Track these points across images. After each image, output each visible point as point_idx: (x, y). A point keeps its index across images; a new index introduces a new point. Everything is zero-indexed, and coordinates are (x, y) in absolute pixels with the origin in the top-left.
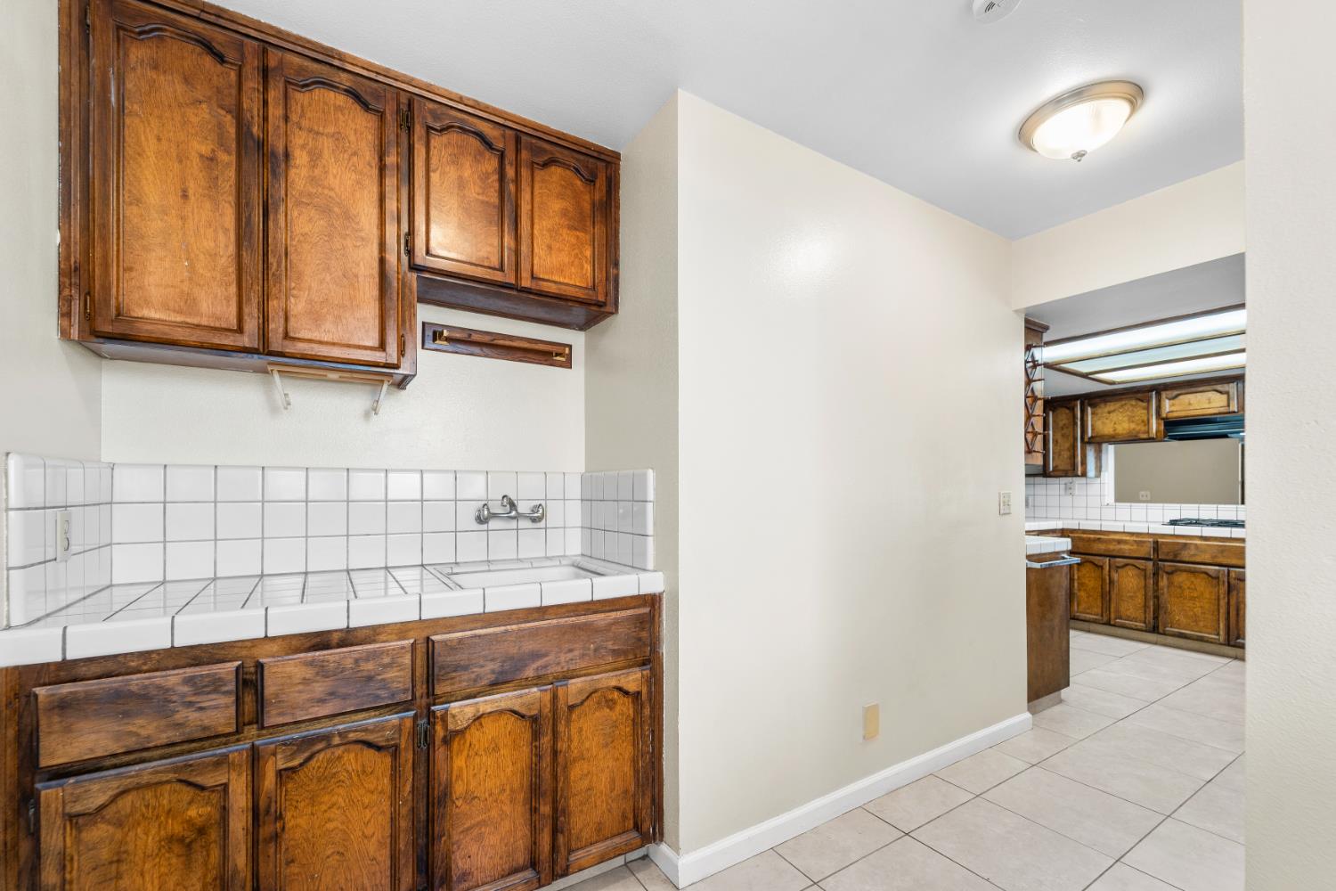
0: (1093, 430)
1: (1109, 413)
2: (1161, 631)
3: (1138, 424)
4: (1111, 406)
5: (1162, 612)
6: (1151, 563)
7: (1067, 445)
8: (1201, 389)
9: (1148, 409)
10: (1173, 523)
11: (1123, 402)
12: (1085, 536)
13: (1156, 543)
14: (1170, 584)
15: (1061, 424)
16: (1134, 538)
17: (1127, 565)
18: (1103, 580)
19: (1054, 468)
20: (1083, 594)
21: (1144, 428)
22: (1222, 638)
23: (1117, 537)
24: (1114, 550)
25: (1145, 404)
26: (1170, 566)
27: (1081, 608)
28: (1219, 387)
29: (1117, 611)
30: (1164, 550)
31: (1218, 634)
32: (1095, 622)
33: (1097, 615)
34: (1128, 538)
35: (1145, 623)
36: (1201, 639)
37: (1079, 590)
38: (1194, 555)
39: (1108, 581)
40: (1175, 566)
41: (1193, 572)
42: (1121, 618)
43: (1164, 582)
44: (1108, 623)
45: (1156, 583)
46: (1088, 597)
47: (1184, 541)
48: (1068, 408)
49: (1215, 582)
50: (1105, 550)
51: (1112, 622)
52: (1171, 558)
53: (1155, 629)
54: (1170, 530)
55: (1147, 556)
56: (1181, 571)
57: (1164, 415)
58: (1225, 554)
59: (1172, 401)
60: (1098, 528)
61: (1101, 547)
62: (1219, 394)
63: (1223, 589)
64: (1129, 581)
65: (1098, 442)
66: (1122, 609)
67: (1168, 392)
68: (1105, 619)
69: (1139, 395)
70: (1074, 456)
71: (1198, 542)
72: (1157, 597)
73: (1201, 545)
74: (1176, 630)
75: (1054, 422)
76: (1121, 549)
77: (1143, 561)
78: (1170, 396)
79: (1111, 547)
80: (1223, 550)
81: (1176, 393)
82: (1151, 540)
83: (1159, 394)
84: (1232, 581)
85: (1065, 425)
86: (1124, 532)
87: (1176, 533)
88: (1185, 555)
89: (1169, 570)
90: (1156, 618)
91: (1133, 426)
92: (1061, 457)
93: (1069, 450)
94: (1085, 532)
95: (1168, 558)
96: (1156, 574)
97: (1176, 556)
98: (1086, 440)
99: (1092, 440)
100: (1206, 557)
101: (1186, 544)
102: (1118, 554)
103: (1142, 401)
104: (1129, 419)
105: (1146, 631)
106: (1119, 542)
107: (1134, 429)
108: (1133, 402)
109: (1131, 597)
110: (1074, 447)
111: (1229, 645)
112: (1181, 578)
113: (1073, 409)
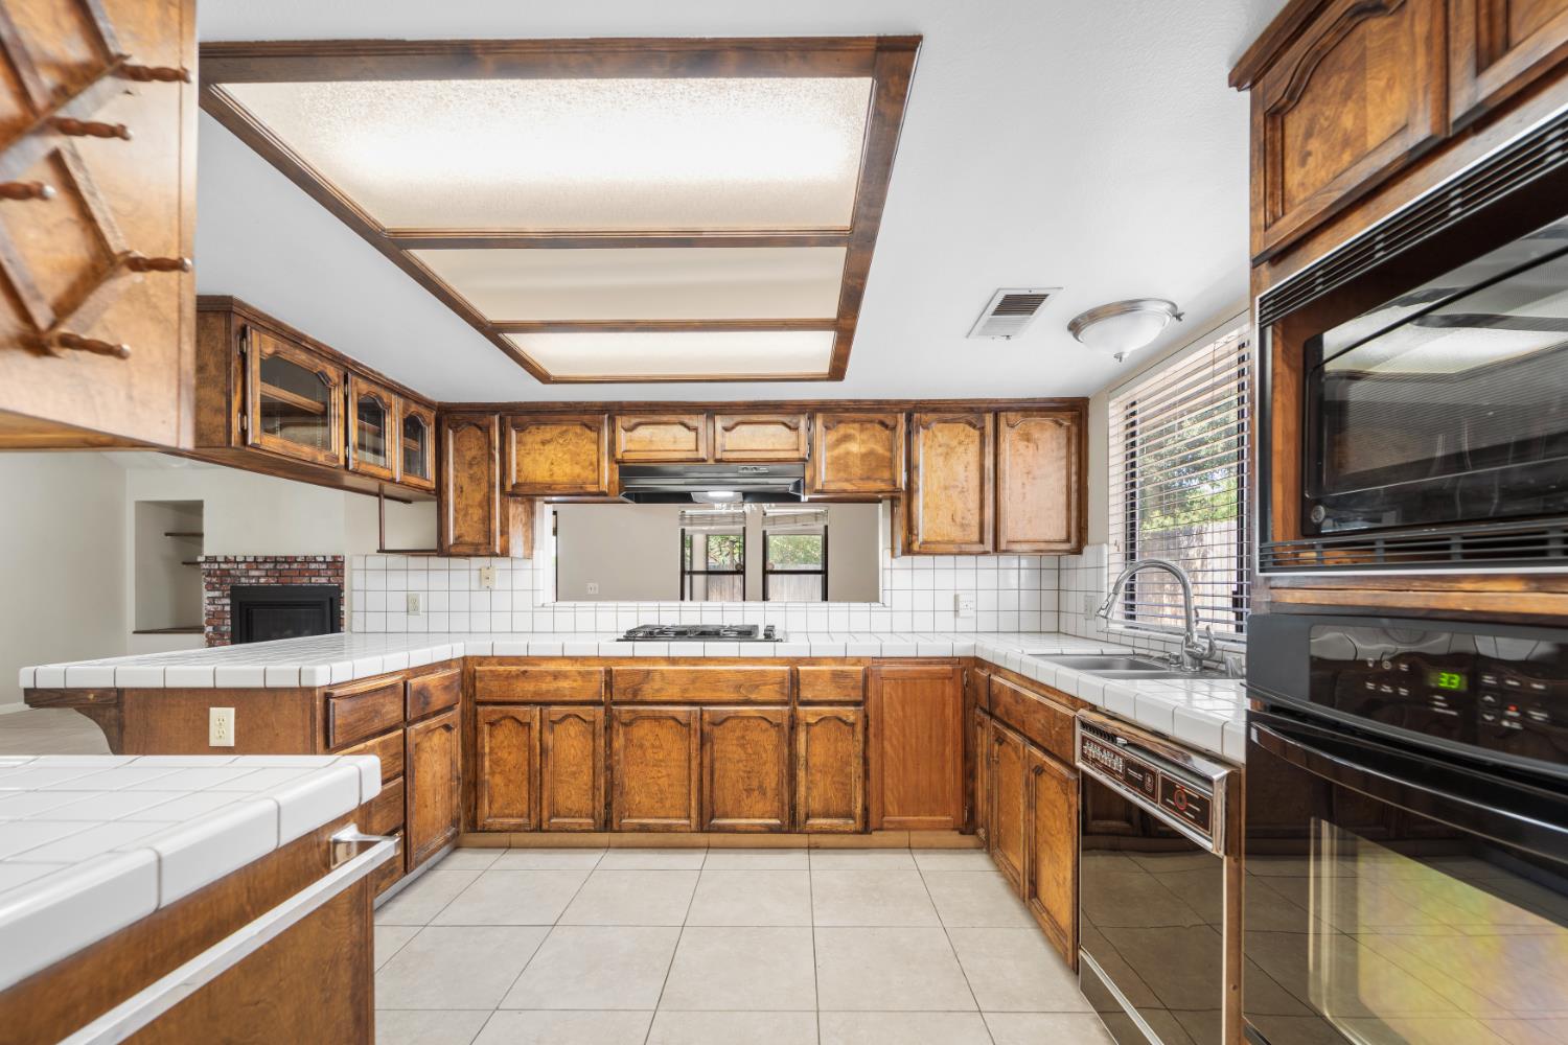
0: (519, 471)
1: (544, 443)
2: (615, 827)
3: (583, 468)
4: (548, 432)
5: (616, 794)
6: (601, 709)
7: (478, 497)
8: (665, 418)
9: (598, 443)
10: (631, 636)
11: (564, 428)
12: (501, 668)
13: (609, 673)
14: (628, 741)
15: (469, 455)
16: (578, 667)
17: (567, 716)
18: (531, 749)
19: (457, 538)
20: (498, 780)
21: (592, 476)
22: (694, 823)
23: (552, 667)
24: (548, 691)
25: (594, 435)
26: (628, 711)
27: (496, 806)
28: (686, 419)
29: (553, 803)
30: (620, 683)
31: (689, 817)
32: (518, 829)
33: (521, 817)
34: (569, 668)
35: (593, 817)
36: (668, 829)
37: (492, 773)
38: (658, 691)
39: (538, 751)
40: (634, 711)
41: (657, 719)
42: (557, 815)
43: (619, 742)
44: (539, 829)
45: (609, 744)
46: (507, 785)
47: (646, 667)
48: (480, 428)
49: (685, 730)
50: (536, 693)
51: (545, 826)
52: (629, 697)
53: (607, 826)
54: (626, 649)
55: (596, 698)
56: (643, 718)
57: (619, 456)
58: (697, 685)
59: (629, 434)
60: (522, 653)
61: (525, 689)
62: (685, 430)
63: (695, 741)
64: (571, 745)
65: (527, 494)
66: (560, 799)
67: (624, 418)
68: (534, 822)
69: (586, 418)
70: (488, 518)
71: (664, 667)
72: (609, 768)
73: (667, 671)
74: (636, 821)
75: (456, 450)
76: (558, 689)
77: (591, 708)
78: (626, 425)
79: (544, 687)
80: (696, 678)
81: (635, 420)
82: (602, 668)
83: (612, 421)
84: (707, 728)
85: (474, 458)
86: (563, 657)
87: (637, 654)
88: (648, 693)
89: (625, 718)
90: (608, 805)
91: (577, 470)
92: (469, 518)
93: (480, 505)
94: (502, 660)
95: (624, 698)
96: (608, 728)
97: (635, 693)
98: (508, 488)
99: (517, 491)
100: (673, 693)
101: (648, 672)
102: (553, 699)
103: (590, 428)
104: (572, 460)
105: (595, 831)
106: (556, 676)
107: (579, 476)
108: (578, 429)
109: (574, 774)
110: (488, 502)
111: (702, 831)
112: (642, 731)
113: (486, 430)
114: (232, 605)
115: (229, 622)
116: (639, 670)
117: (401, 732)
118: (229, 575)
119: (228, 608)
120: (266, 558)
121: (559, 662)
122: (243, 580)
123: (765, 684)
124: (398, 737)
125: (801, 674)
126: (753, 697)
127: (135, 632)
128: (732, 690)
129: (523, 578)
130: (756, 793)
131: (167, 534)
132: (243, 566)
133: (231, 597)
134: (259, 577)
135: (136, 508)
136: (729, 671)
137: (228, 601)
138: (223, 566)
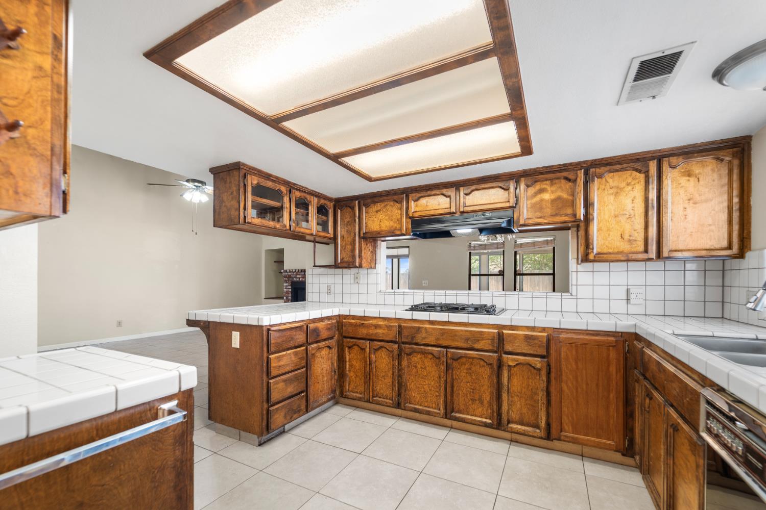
0: (366, 229)
1: (377, 212)
2: (403, 407)
3: (394, 222)
4: (378, 206)
5: (403, 391)
6: (397, 346)
7: (350, 240)
8: (433, 192)
9: (401, 209)
10: (414, 308)
11: (386, 203)
12: (353, 321)
13: (400, 326)
14: (409, 363)
15: (346, 220)
16: (386, 323)
17: (381, 347)
18: (366, 362)
19: (342, 259)
20: (352, 374)
21: (398, 226)
22: (442, 412)
23: (374, 322)
24: (372, 334)
25: (399, 205)
26: (409, 348)
27: (351, 386)
28: (444, 191)
29: (374, 391)
30: (405, 333)
31: (439, 409)
32: (360, 399)
33: (361, 394)
34: (381, 323)
35: (392, 400)
36: (428, 413)
37: (349, 371)
38: (424, 338)
39: (368, 363)
40: (412, 348)
41: (424, 353)
42: (377, 396)
43: (405, 363)
44: (368, 401)
45: (400, 364)
46: (355, 378)
47: (417, 325)
48: (350, 207)
49: (437, 360)
50: (367, 334)
51: (371, 401)
52: (409, 340)
53: (398, 406)
54: (408, 315)
55: (394, 339)
56: (416, 352)
57: (411, 215)
58: (444, 337)
59: (416, 203)
60: (362, 314)
61: (363, 332)
62: (444, 197)
63: (443, 367)
64: (383, 361)
65: (372, 238)
66: (378, 388)
67: (414, 195)
68: (366, 397)
69: (395, 197)
70: (353, 250)
71: (427, 326)
72: (399, 376)
73: (430, 328)
74: (412, 406)
75: (341, 219)
76: (376, 334)
77: (392, 344)
78: (414, 199)
79: (371, 332)
80: (443, 333)
81: (418, 195)
82: (397, 324)
83: (407, 197)
84: (449, 361)
85: (348, 222)
86: (380, 318)
87: (413, 318)
88: (419, 339)
89: (408, 351)
90: (399, 395)
91: (391, 223)
92: (346, 250)
93: (351, 244)
94: (354, 317)
95: (407, 341)
96: (399, 355)
97: (413, 338)
98: (362, 235)
99: (366, 236)
100: (431, 340)
101: (419, 328)
102: (375, 338)
103: (397, 202)
104: (389, 218)
105: (393, 407)
106: (376, 326)
107: (392, 227)
108: (392, 203)
109: (384, 376)
110: (354, 241)
111: (446, 418)
112: (416, 358)
113: (353, 208)
114: (291, 289)
115: (290, 295)
116: (415, 327)
117: (305, 348)
118: (291, 277)
119: (290, 290)
120: (302, 270)
121: (379, 320)
122: (295, 279)
123: (483, 340)
124: (303, 350)
125: (504, 334)
126: (476, 346)
127: (265, 298)
128: (463, 341)
129: (372, 279)
130: (477, 402)
131: (274, 262)
132: (295, 274)
133: (292, 285)
134: (299, 278)
135: (265, 253)
136: (462, 331)
137: (290, 287)
138: (289, 274)
